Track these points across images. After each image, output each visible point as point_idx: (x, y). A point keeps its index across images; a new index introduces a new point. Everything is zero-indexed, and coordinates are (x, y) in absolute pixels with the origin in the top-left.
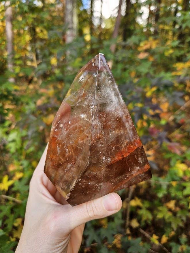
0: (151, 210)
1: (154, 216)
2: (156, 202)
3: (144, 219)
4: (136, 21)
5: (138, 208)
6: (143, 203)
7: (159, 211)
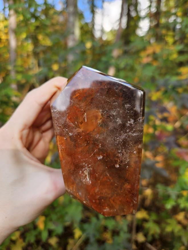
0: (158, 222)
1: (163, 230)
2: (163, 214)
3: (151, 232)
4: (137, 34)
5: (145, 220)
6: (149, 214)
7: (168, 224)
